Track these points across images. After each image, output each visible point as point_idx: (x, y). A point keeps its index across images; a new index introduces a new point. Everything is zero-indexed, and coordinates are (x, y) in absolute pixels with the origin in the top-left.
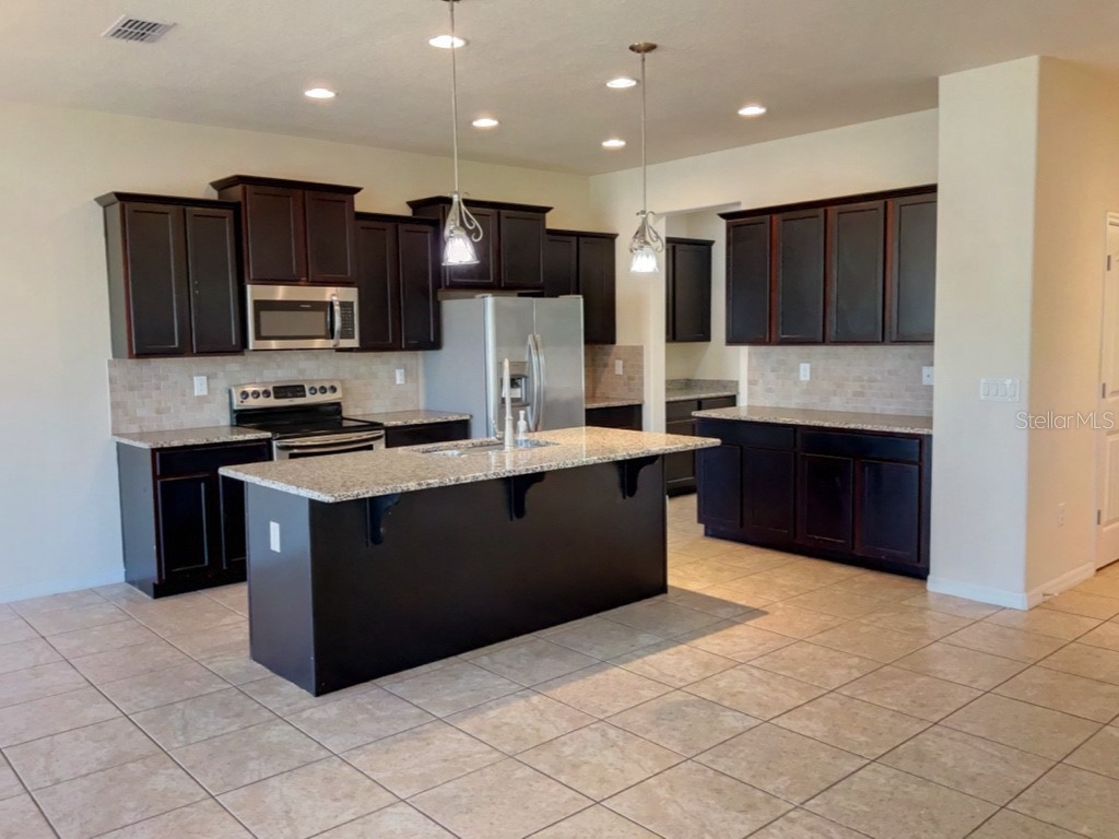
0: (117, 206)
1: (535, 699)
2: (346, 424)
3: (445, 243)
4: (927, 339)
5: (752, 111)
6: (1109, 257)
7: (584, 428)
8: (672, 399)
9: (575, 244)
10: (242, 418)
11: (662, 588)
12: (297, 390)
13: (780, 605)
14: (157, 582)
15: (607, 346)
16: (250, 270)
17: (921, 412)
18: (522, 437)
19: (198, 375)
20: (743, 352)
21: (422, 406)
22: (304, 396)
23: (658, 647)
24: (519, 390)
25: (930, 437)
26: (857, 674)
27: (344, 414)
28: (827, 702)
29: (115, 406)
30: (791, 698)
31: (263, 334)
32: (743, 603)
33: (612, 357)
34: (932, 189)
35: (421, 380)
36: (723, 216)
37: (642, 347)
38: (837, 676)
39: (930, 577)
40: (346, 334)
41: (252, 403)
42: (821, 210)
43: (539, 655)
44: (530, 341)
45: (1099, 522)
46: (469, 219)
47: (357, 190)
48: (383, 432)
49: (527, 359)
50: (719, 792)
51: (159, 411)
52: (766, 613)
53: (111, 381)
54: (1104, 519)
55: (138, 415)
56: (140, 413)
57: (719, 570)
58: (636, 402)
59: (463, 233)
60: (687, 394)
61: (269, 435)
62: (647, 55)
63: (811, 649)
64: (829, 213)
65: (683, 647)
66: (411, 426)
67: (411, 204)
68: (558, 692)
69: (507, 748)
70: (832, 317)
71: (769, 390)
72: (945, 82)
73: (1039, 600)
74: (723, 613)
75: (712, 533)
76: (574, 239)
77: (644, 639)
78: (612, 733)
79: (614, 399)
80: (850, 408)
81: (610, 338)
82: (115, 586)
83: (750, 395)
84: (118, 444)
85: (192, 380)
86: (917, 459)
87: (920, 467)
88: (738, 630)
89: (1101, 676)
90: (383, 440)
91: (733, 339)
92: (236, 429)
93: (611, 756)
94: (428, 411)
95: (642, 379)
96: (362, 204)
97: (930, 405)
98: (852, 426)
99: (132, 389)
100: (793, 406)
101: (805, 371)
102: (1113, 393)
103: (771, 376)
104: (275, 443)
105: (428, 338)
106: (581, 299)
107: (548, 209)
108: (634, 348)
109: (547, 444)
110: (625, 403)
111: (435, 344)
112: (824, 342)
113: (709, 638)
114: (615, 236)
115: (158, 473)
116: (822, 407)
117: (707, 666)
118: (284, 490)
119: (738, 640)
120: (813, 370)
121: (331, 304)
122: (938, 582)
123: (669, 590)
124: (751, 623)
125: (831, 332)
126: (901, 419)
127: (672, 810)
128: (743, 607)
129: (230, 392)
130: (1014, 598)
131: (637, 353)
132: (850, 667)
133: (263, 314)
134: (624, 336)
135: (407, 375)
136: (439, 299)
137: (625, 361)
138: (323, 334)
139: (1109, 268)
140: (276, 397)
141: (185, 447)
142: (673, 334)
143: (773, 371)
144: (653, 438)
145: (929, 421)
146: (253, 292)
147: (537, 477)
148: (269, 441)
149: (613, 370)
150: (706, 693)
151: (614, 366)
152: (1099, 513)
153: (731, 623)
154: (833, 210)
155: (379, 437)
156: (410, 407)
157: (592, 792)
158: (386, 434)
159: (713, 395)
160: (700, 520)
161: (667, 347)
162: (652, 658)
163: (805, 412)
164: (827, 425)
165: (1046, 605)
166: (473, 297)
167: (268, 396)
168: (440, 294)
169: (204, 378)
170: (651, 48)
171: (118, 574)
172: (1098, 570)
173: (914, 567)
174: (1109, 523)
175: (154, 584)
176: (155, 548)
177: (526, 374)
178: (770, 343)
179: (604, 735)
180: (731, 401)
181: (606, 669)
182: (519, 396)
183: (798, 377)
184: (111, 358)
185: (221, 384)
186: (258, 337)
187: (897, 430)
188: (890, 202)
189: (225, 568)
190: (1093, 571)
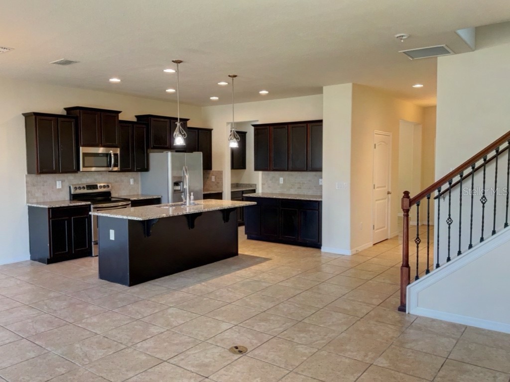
0: (34, 117)
1: (203, 283)
2: (113, 199)
3: (174, 139)
4: (320, 170)
5: (264, 92)
6: (375, 145)
7: (203, 200)
8: (233, 191)
9: (197, 133)
10: (74, 197)
11: (236, 254)
12: (95, 187)
13: (276, 257)
14: (49, 258)
15: (209, 171)
16: (82, 142)
17: (319, 194)
18: (192, 202)
19: (58, 181)
20: (260, 173)
21: (140, 193)
22: (97, 189)
23: (239, 269)
24: (179, 187)
25: (321, 201)
26: (300, 272)
27: (112, 196)
28: (292, 279)
29: (28, 192)
30: (282, 278)
31: (86, 165)
32: (263, 257)
33: (210, 175)
34: (321, 121)
35: (140, 183)
36: (253, 125)
37: (222, 171)
38: (294, 273)
39: (322, 247)
40: (116, 165)
41: (79, 191)
42: (286, 126)
43: (201, 273)
44: (184, 169)
45: (374, 229)
46: (182, 131)
47: (120, 112)
48: (130, 202)
49: (182, 175)
50: (264, 299)
51: (44, 194)
52: (271, 259)
53: (26, 183)
54: (375, 228)
55: (36, 196)
56: (37, 195)
57: (254, 248)
58: (220, 192)
59: (181, 135)
60: (237, 189)
61: (89, 203)
62: (234, 78)
63: (286, 267)
64: (289, 127)
65: (247, 269)
66: (140, 200)
67: (137, 117)
68: (210, 281)
69: (199, 294)
70: (290, 162)
71: (269, 187)
72: (324, 88)
73: (355, 252)
74: (258, 260)
75: (250, 238)
76: (197, 131)
77: (233, 267)
78: (230, 289)
79: (211, 191)
80: (296, 193)
81: (210, 168)
82: (27, 261)
83: (263, 188)
84: (29, 207)
85: (56, 182)
86: (317, 209)
87: (319, 212)
88: (264, 264)
89: (370, 270)
90: (130, 205)
91: (256, 169)
92: (72, 202)
93: (231, 294)
94: (142, 195)
95: (222, 183)
96: (121, 117)
97: (322, 191)
98: (298, 198)
99: (34, 185)
100: (278, 192)
101: (281, 180)
102: (378, 187)
103: (270, 182)
104: (92, 206)
105: (144, 167)
106: (201, 154)
107: (188, 120)
108: (219, 171)
109: (198, 204)
110: (216, 192)
111: (146, 169)
112: (288, 170)
113: (254, 266)
114: (212, 129)
115: (51, 217)
116: (287, 193)
117: (255, 273)
118: (121, 217)
119: (264, 266)
120: (284, 180)
121: (110, 154)
122: (324, 249)
123: (239, 255)
124: (267, 262)
125: (290, 166)
126: (312, 196)
127: (251, 303)
128: (264, 258)
129: (70, 187)
130: (347, 252)
131: (220, 174)
132: (298, 271)
133: (86, 158)
134: (215, 167)
135: (135, 181)
136: (148, 152)
137: (216, 176)
138: (106, 165)
139: (375, 148)
140: (87, 189)
141: (61, 207)
142: (233, 167)
143: (271, 180)
144: (227, 202)
145: (321, 197)
146: (82, 150)
147: (199, 214)
148: (90, 205)
149: (211, 180)
150: (255, 279)
151: (211, 178)
152: (374, 226)
153: (261, 262)
154: (290, 126)
155: (128, 204)
156: (135, 193)
157: (228, 301)
158: (131, 203)
159: (248, 189)
160: (246, 233)
161: (232, 172)
162: (238, 272)
163: (282, 194)
164: (289, 198)
165: (357, 254)
166: (162, 152)
167: (85, 188)
168: (149, 150)
169: (61, 182)
170: (235, 76)
171: (28, 257)
172: (374, 245)
173: (317, 245)
174: (377, 230)
175: (48, 259)
176: (48, 245)
177: (182, 180)
178: (270, 170)
179: (227, 290)
180: (254, 191)
181: (224, 275)
182: (180, 189)
183: (279, 182)
184: (27, 174)
185: (67, 184)
186: (84, 166)
187: (311, 199)
188: (309, 125)
189: (73, 252)
190: (372, 245)
